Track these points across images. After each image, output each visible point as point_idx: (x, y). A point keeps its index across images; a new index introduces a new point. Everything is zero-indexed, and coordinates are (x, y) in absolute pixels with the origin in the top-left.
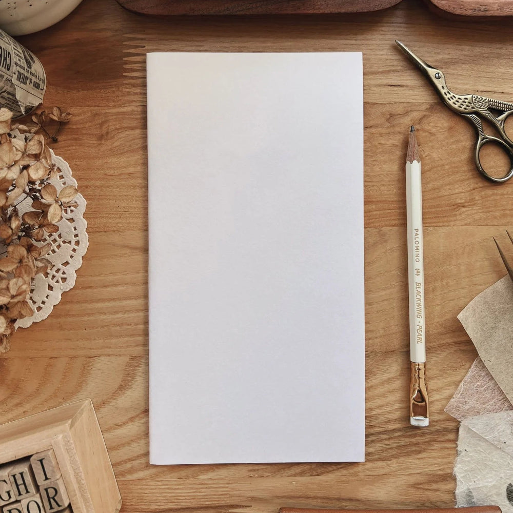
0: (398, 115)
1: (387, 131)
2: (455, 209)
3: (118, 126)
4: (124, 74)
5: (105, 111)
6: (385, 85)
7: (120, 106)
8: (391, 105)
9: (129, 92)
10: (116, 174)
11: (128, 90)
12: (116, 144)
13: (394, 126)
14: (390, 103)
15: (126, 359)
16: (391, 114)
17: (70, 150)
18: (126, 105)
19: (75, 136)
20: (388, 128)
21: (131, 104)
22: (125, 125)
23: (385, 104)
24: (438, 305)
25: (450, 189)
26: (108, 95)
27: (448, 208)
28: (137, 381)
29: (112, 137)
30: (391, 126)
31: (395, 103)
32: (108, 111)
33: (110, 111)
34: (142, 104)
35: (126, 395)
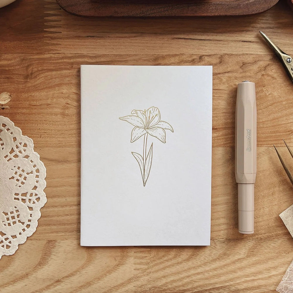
0: (248, 63)
1: (241, 75)
2: (289, 134)
3: (40, 69)
4: (45, 30)
5: (30, 57)
6: (240, 41)
7: (41, 53)
8: (244, 56)
9: (48, 43)
10: (38, 104)
11: (48, 42)
12: (39, 82)
13: (245, 72)
14: (243, 54)
15: (45, 242)
16: (243, 63)
17: (3, 86)
18: (46, 53)
19: (8, 76)
20: (241, 73)
21: (51, 52)
22: (45, 68)
23: (240, 55)
24: (276, 205)
25: (286, 119)
26: (33, 45)
27: (285, 133)
28: (52, 258)
29: (36, 77)
30: (243, 72)
31: (247, 54)
32: (32, 57)
33: (34, 57)
34: (58, 52)
35: (43, 269)
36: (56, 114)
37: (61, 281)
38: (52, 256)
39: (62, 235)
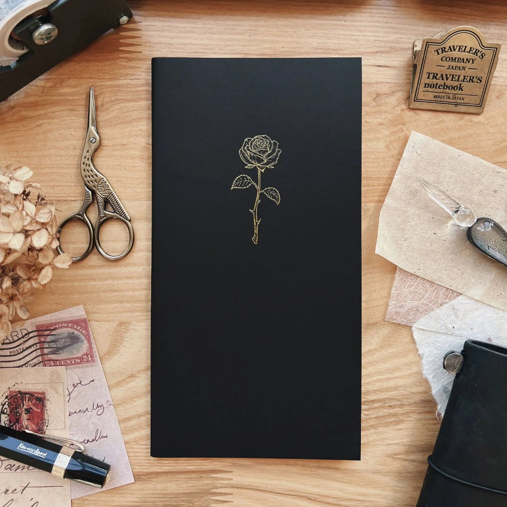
0: (384, 95)
1: (374, 110)
3: (113, 98)
4: (120, 48)
5: (100, 84)
6: (372, 65)
7: (115, 79)
8: (378, 85)
9: (125, 66)
10: (110, 144)
11: (124, 64)
12: (111, 115)
13: (379, 105)
14: (377, 83)
15: (115, 324)
16: (377, 94)
17: (65, 120)
18: (121, 78)
19: (72, 107)
20: (374, 106)
21: (127, 78)
22: (120, 98)
23: (372, 84)
26: (104, 68)
28: (124, 346)
29: (107, 109)
30: (377, 106)
31: (382, 83)
32: (103, 83)
33: (105, 84)
34: (136, 77)
35: (113, 360)
36: (133, 158)
37: (136, 376)
38: (125, 343)
39: (138, 316)
